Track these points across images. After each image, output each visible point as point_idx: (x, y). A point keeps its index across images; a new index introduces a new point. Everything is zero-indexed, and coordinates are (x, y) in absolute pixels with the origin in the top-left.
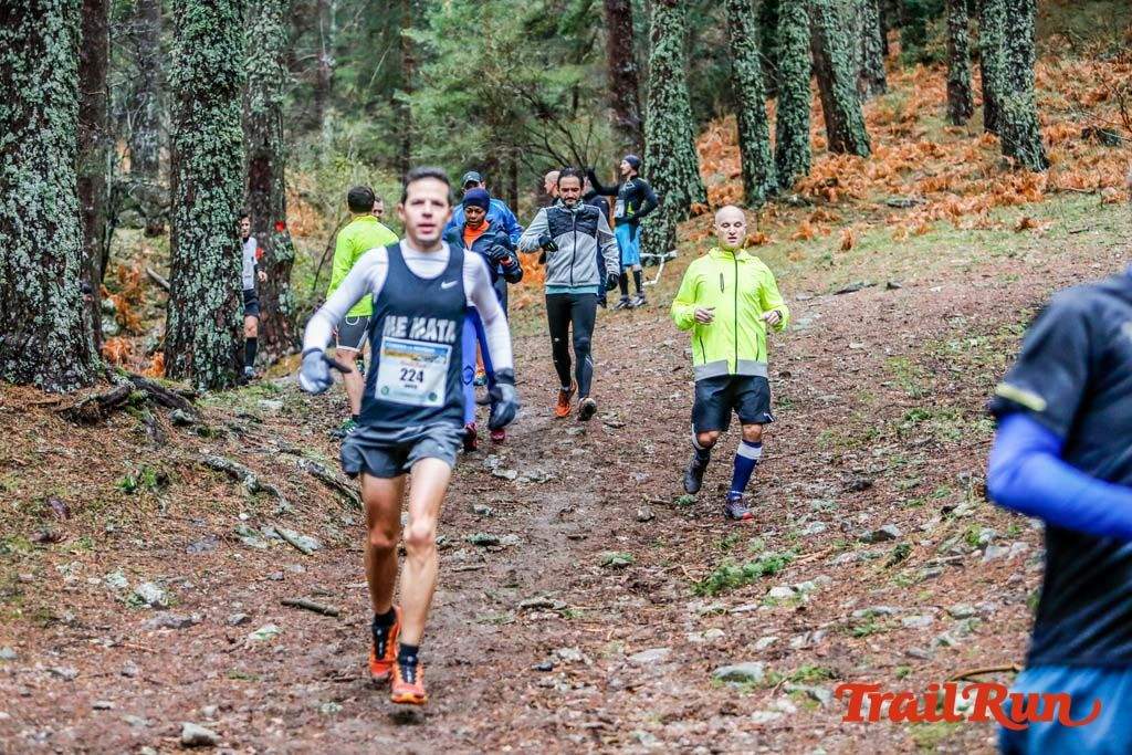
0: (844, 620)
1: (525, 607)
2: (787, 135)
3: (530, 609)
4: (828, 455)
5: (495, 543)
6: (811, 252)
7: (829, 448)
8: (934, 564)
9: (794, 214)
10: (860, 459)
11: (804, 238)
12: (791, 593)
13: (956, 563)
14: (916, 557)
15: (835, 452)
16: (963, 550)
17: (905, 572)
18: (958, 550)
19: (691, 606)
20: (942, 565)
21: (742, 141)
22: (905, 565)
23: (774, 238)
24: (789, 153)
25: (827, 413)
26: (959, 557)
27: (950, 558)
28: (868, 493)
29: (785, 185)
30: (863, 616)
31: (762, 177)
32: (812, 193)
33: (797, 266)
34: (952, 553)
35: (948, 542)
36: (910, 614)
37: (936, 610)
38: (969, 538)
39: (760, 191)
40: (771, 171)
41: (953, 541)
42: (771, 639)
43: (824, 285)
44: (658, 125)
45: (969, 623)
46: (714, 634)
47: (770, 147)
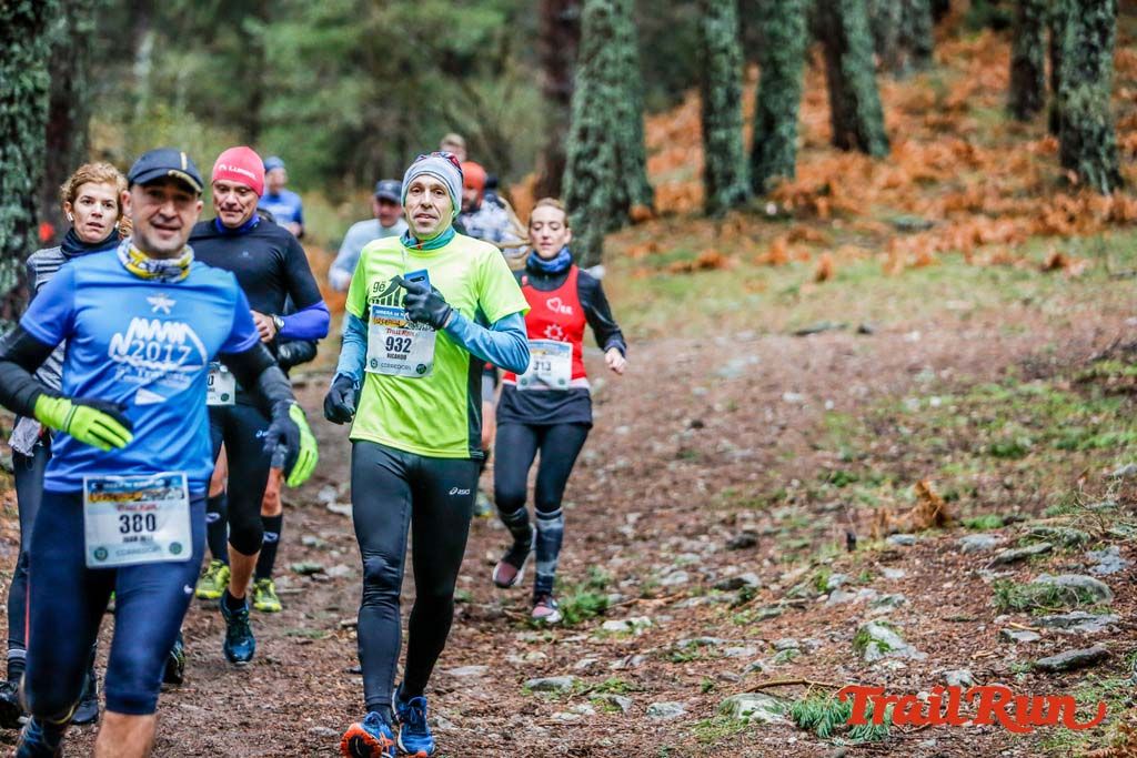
0: (668, 647)
1: (345, 627)
2: (767, 122)
3: (350, 629)
4: (723, 515)
5: (320, 571)
6: (777, 281)
7: (726, 508)
8: (776, 606)
9: (767, 231)
10: (757, 520)
11: (772, 263)
12: (626, 628)
13: (799, 606)
14: (761, 601)
15: (733, 511)
16: (809, 595)
17: (747, 613)
18: (804, 594)
19: (521, 635)
20: (784, 606)
21: (707, 127)
22: (749, 607)
23: (735, 261)
24: (768, 147)
25: (735, 470)
26: (803, 600)
27: (794, 601)
28: (750, 552)
29: (759, 189)
30: (688, 646)
31: (729, 178)
32: (794, 201)
33: (754, 298)
34: (798, 597)
35: (797, 587)
36: (734, 645)
37: (761, 643)
38: (818, 583)
39: (725, 196)
40: (742, 171)
41: (801, 586)
42: (590, 661)
43: (781, 324)
44: (589, 101)
45: (788, 653)
46: (535, 656)
47: (742, 138)
